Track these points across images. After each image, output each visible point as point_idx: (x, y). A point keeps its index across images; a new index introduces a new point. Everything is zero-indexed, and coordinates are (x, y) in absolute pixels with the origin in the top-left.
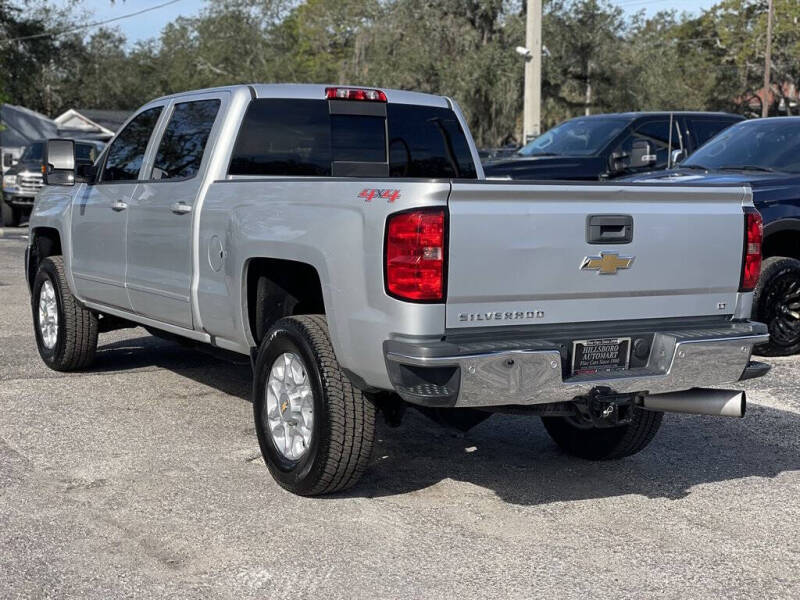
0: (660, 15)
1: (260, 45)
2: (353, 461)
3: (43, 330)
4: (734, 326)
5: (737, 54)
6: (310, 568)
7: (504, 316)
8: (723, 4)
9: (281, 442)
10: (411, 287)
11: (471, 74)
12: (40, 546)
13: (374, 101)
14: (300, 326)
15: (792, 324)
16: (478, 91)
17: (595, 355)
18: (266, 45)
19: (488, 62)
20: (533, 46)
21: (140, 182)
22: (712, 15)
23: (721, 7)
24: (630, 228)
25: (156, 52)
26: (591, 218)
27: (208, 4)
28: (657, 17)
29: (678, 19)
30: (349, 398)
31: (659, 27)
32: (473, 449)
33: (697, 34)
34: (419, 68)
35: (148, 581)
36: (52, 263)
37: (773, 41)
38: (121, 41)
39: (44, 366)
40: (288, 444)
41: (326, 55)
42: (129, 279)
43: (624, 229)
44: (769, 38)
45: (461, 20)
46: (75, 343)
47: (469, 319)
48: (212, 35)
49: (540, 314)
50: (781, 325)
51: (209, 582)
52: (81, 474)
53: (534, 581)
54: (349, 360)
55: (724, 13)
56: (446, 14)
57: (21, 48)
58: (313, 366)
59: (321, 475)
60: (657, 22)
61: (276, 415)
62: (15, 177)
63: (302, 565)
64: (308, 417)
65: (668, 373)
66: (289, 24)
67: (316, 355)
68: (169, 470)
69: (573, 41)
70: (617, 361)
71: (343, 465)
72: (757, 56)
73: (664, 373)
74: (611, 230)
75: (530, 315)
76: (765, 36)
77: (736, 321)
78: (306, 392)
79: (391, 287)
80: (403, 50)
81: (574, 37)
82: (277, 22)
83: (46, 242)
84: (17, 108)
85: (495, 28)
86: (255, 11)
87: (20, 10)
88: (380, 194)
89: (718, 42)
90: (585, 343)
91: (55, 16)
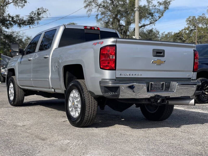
0: (169, 33)
2: (92, 117)
3: (10, 96)
4: (192, 81)
5: (188, 41)
6: (80, 140)
7: (131, 75)
8: (184, 29)
9: (72, 114)
10: (107, 66)
12: (7, 137)
13: (97, 30)
14: (78, 82)
15: (206, 96)
17: (156, 87)
20: (137, 36)
21: (36, 53)
22: (182, 32)
23: (184, 30)
24: (164, 53)
26: (154, 50)
28: (168, 34)
29: (173, 34)
30: (91, 100)
32: (123, 119)
33: (178, 36)
35: (36, 143)
36: (13, 78)
37: (197, 38)
39: (10, 105)
40: (74, 114)
42: (32, 78)
43: (162, 53)
44: (196, 37)
46: (18, 98)
47: (122, 75)
49: (141, 75)
50: (203, 96)
51: (53, 143)
52: (19, 124)
53: (140, 142)
54: (90, 88)
55: (185, 31)
57: (7, 41)
58: (81, 92)
59: (83, 120)
60: (168, 35)
61: (71, 107)
62: (4, 70)
63: (78, 139)
64: (80, 106)
65: (175, 91)
67: (82, 88)
68: (42, 123)
69: (147, 38)
70: (161, 88)
71: (89, 118)
72: (193, 42)
73: (174, 91)
74: (159, 53)
75: (138, 75)
76: (195, 36)
77: (192, 80)
78: (79, 99)
79: (101, 67)
81: (147, 37)
83: (11, 73)
85: (127, 35)
87: (7, 32)
88: (98, 43)
89: (183, 38)
90: (153, 83)
91: (16, 34)
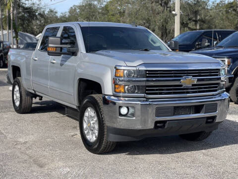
0: (221, 1)
1: (97, 13)
11: (160, 20)
16: (163, 26)
18: (99, 13)
19: (165, 17)
20: (177, 11)
22: (236, 1)
25: (67, 16)
27: (82, 1)
29: (226, 2)
31: (221, 5)
33: (232, 7)
34: (144, 19)
35: (32, 171)
38: (56, 12)
41: (118, 16)
45: (157, 4)
48: (83, 11)
51: (50, 171)
52: (21, 140)
56: (153, 2)
57: (26, 15)
60: (220, 3)
63: (80, 167)
66: (106, 6)
69: (192, 10)
80: (140, 13)
81: (193, 8)
82: (102, 6)
84: (25, 33)
85: (168, 6)
86: (96, 3)
87: (25, 4)
91: (36, 5)
